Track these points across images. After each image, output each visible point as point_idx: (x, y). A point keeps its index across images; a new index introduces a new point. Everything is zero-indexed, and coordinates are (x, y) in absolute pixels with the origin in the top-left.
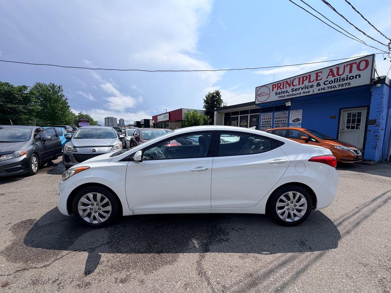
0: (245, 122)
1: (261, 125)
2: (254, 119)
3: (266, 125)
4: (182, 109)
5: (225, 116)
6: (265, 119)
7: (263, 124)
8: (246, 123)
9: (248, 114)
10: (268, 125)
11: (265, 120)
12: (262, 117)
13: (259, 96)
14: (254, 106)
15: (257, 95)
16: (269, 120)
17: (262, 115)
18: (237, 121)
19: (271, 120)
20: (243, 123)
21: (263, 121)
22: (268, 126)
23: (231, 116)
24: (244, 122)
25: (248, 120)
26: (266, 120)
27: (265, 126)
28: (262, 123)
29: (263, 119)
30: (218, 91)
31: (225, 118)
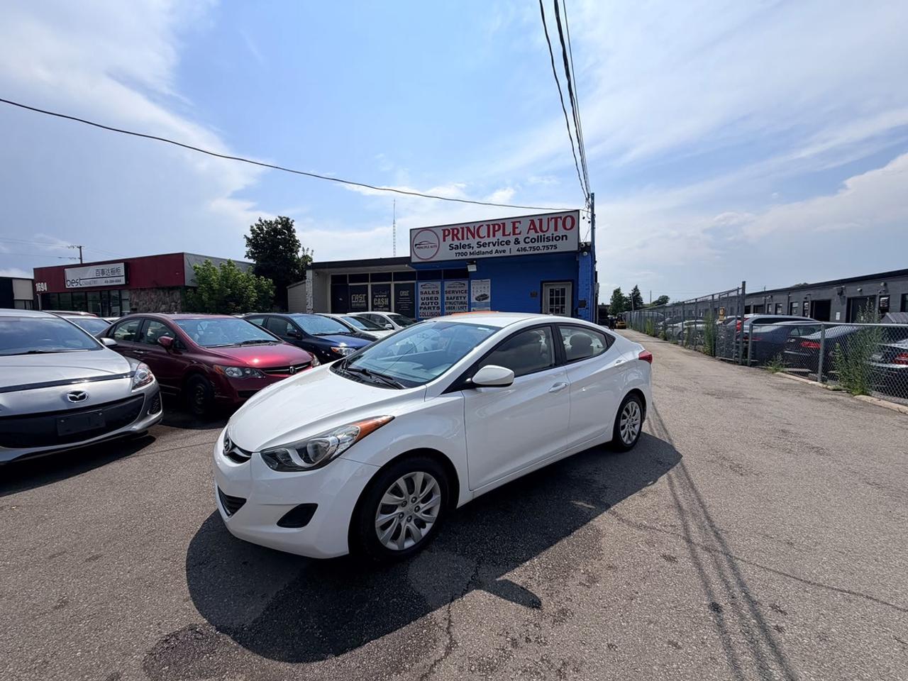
0: (384, 298)
1: (420, 305)
2: (404, 293)
3: (430, 305)
5: (332, 282)
6: (426, 293)
7: (423, 304)
8: (387, 301)
9: (391, 281)
10: (434, 305)
11: (426, 296)
12: (420, 289)
13: (418, 248)
14: (406, 266)
15: (413, 245)
16: (434, 296)
17: (420, 284)
18: (364, 295)
19: (439, 296)
20: (379, 299)
21: (423, 296)
22: (434, 307)
23: (350, 284)
24: (381, 298)
25: (390, 293)
26: (430, 296)
27: (427, 306)
28: (420, 302)
29: (422, 293)
31: (332, 287)
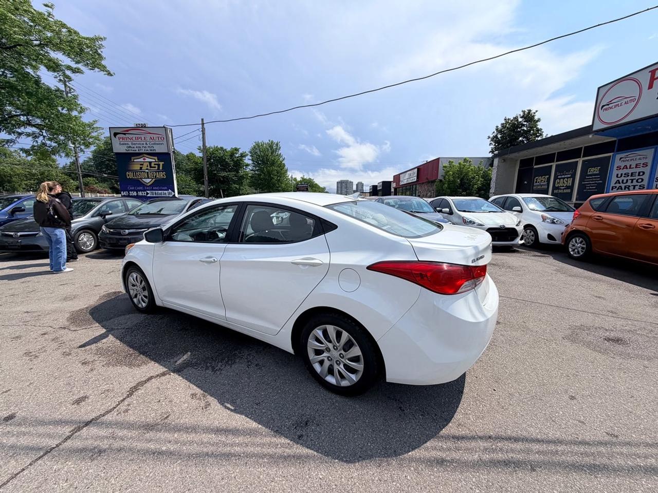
0: (568, 178)
1: (612, 184)
2: (594, 170)
3: (629, 183)
4: (438, 159)
5: (520, 167)
6: (626, 167)
7: (618, 182)
8: (570, 181)
10: (635, 183)
11: (625, 171)
12: (617, 163)
13: (606, 109)
14: (591, 136)
15: (599, 108)
16: (638, 170)
17: (618, 156)
18: (548, 176)
19: (647, 170)
20: (561, 180)
21: (620, 172)
22: (634, 186)
23: (535, 167)
24: (564, 178)
25: (576, 170)
26: (630, 171)
27: (623, 186)
28: (614, 179)
29: (619, 168)
30: (530, 111)
31: (519, 170)
